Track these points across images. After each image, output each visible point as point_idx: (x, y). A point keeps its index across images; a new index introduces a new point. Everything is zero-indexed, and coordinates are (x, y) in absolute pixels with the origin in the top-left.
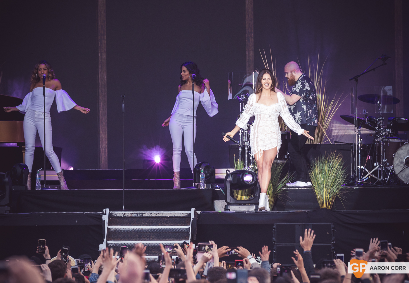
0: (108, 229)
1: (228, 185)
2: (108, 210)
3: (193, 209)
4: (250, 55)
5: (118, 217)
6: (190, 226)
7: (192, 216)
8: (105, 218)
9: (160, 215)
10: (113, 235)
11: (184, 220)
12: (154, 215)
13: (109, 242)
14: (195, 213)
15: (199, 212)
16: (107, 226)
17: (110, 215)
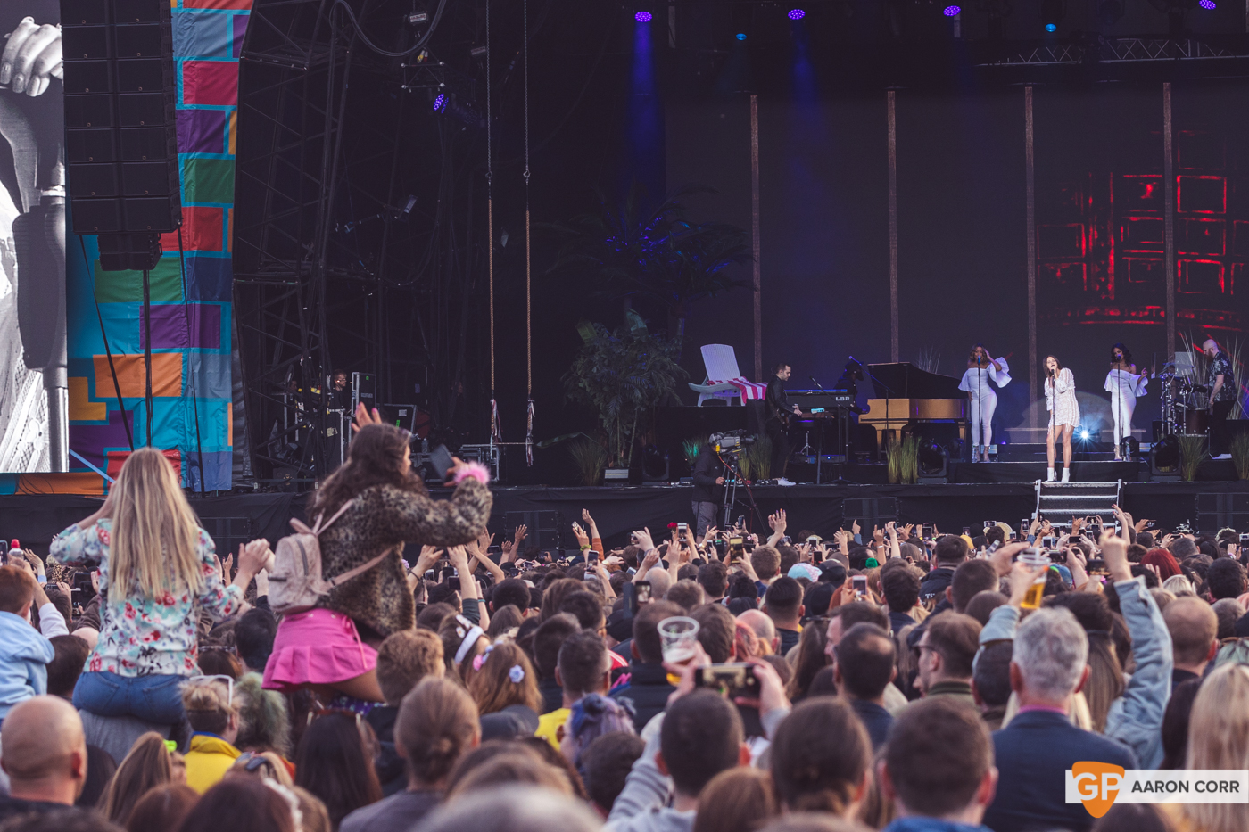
0: (1041, 498)
1: (1153, 458)
2: (1040, 481)
3: (1120, 480)
4: (1171, 337)
5: (1049, 488)
6: (1117, 496)
7: (1119, 487)
8: (1038, 488)
9: (1089, 486)
10: (1045, 504)
11: (1112, 490)
12: (1083, 486)
13: (1041, 511)
14: (1122, 484)
15: (1126, 483)
16: (1039, 496)
17: (1042, 485)
